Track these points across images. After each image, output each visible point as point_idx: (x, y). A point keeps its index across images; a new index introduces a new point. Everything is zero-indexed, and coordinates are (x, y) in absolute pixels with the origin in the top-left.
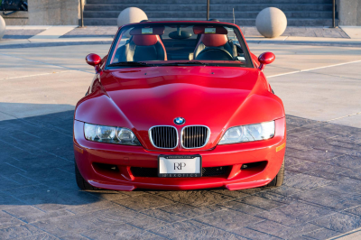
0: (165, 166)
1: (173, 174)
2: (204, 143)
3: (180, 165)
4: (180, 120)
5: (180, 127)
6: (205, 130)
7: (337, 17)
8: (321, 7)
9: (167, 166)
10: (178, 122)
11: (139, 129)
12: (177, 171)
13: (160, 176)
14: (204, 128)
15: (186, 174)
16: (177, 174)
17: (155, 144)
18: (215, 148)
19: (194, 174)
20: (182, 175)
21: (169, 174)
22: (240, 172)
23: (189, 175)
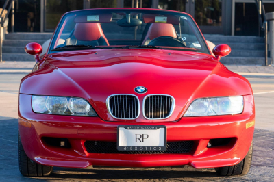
0: (126, 138)
1: (134, 147)
2: (168, 114)
3: (142, 136)
4: (141, 89)
5: (141, 96)
6: (169, 99)
7: (269, 56)
8: (252, 46)
9: (128, 137)
10: (139, 90)
11: (97, 99)
12: (139, 144)
13: (119, 149)
14: (168, 97)
15: (148, 147)
16: (138, 147)
17: (114, 114)
18: (181, 120)
19: (158, 147)
20: (144, 147)
21: (129, 147)
22: (206, 149)
23: (152, 147)
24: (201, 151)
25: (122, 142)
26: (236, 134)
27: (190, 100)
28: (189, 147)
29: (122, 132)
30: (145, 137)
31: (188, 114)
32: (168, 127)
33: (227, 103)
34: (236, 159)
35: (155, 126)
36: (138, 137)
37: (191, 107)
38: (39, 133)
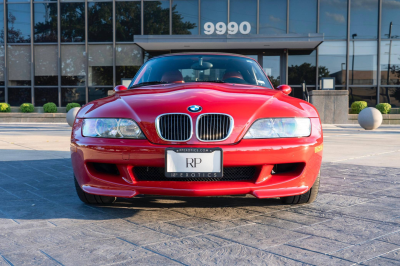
1: (184, 173)
2: (225, 135)
3: (194, 160)
4: (195, 108)
5: (195, 116)
6: (226, 121)
10: (193, 109)
11: (147, 120)
12: (190, 170)
13: (167, 176)
14: (226, 117)
15: (202, 173)
16: (190, 173)
17: (163, 136)
18: (240, 143)
19: (212, 173)
20: (197, 174)
21: (179, 173)
22: (270, 176)
23: (206, 174)
24: (264, 178)
25: (171, 168)
26: (304, 159)
27: (250, 121)
28: (251, 173)
29: (171, 156)
30: (198, 161)
31: (248, 136)
32: (225, 150)
33: (292, 125)
34: (304, 187)
35: (210, 148)
36: (190, 161)
37: (251, 130)
38: (85, 158)
